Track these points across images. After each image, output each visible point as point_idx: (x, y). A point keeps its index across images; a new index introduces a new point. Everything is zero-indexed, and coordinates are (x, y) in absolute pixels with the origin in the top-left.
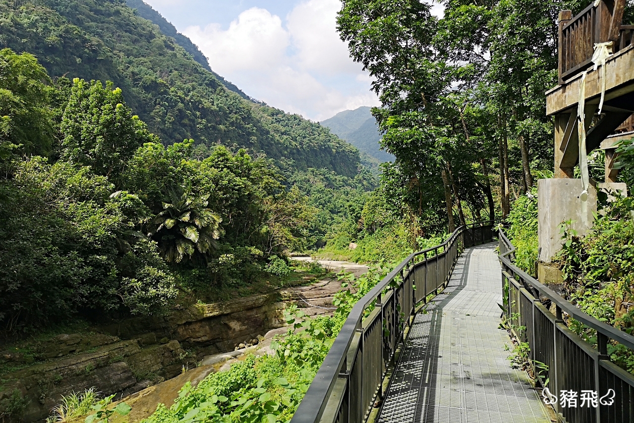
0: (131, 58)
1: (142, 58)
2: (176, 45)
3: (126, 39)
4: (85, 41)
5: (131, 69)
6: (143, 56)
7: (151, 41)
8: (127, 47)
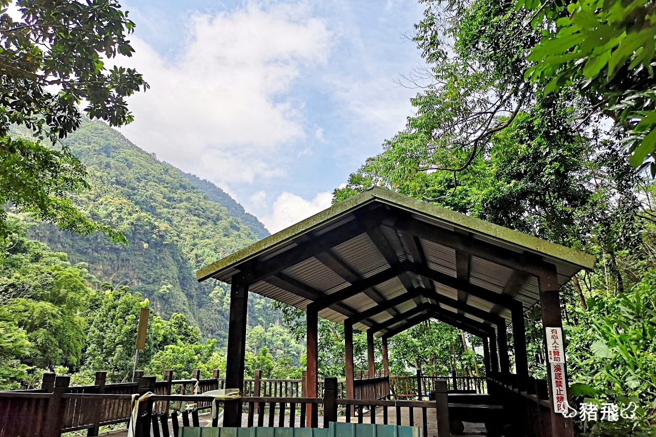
0: (197, 241)
1: (207, 240)
2: (242, 226)
3: (193, 222)
4: (154, 227)
5: (195, 252)
6: (208, 238)
7: (217, 223)
8: (194, 230)
